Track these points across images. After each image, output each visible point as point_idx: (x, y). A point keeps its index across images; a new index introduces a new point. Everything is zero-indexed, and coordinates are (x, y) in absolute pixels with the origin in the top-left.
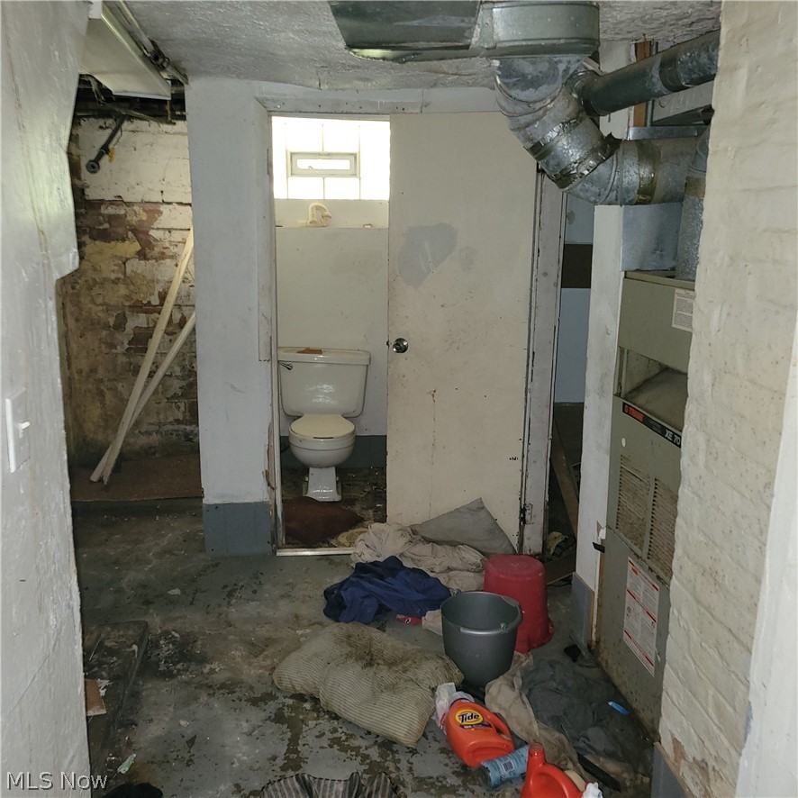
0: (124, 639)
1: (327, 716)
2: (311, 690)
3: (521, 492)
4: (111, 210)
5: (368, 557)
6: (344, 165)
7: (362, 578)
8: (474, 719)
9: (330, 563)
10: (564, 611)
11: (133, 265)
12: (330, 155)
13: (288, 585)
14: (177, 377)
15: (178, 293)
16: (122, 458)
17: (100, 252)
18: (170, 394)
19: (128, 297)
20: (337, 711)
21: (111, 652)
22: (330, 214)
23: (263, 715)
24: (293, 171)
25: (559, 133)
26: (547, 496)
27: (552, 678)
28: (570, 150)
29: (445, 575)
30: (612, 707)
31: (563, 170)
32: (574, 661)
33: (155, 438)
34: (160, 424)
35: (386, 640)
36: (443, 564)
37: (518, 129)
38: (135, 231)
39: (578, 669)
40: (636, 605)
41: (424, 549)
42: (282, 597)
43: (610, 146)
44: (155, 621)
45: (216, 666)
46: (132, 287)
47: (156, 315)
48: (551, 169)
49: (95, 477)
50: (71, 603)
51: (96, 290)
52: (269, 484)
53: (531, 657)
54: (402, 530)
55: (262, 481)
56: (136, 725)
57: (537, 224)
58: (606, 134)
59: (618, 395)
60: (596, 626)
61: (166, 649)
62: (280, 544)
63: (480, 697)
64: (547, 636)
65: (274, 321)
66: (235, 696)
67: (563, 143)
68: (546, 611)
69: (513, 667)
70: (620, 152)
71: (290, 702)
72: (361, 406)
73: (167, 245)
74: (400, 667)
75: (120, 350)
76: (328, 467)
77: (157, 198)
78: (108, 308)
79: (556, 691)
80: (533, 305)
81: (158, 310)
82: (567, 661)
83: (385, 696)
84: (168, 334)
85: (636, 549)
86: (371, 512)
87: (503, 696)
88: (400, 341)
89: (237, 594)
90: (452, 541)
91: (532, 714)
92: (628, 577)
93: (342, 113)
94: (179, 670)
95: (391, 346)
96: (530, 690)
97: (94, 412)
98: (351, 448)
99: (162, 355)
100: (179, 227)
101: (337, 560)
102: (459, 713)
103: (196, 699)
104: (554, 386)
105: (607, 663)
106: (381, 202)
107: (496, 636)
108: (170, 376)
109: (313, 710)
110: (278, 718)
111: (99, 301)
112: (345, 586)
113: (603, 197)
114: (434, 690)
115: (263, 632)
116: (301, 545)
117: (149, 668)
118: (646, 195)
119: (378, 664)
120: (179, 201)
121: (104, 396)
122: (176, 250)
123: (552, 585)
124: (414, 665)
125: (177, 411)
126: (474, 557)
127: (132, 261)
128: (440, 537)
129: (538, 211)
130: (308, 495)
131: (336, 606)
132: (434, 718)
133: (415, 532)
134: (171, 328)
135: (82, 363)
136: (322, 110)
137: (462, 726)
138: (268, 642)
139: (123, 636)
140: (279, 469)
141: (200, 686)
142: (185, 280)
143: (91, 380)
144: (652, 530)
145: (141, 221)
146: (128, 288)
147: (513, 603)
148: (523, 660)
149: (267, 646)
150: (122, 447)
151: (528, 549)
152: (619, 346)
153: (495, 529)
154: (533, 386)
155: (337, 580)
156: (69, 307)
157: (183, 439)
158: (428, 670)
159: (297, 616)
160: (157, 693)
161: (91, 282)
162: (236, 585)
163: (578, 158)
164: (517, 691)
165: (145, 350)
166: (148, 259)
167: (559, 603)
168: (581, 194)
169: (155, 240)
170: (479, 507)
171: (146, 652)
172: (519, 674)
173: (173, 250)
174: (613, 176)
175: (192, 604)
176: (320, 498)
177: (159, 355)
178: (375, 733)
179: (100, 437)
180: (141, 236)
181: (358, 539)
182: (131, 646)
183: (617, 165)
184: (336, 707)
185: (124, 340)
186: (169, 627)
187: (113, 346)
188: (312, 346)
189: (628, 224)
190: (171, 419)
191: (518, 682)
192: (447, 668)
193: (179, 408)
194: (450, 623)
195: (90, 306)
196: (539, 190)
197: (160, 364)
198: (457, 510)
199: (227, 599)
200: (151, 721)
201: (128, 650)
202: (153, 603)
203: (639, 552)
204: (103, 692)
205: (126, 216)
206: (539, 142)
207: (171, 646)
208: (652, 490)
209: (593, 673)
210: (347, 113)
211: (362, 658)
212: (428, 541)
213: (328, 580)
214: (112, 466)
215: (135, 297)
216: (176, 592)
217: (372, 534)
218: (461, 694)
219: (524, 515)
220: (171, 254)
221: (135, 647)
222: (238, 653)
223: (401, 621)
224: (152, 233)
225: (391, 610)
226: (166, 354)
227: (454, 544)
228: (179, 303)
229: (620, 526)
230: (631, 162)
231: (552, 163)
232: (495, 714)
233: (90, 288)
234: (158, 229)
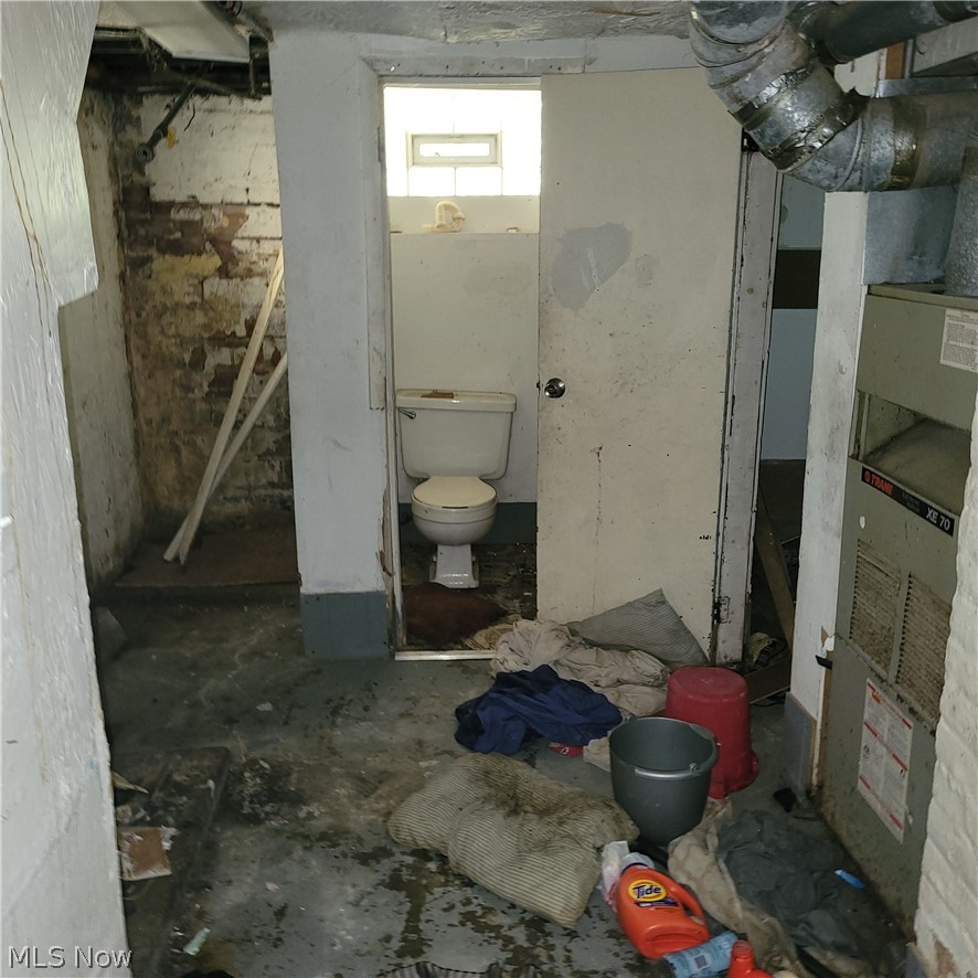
0: (197, 773)
1: (457, 882)
2: (436, 845)
3: (715, 581)
4: (182, 215)
5: (513, 665)
6: (483, 149)
7: (503, 693)
8: (654, 894)
9: (463, 672)
10: (772, 740)
11: (212, 285)
12: (462, 138)
13: (408, 699)
14: (270, 428)
15: (270, 320)
16: (202, 530)
17: (172, 270)
18: (262, 449)
19: (207, 327)
20: (471, 876)
21: (181, 789)
22: (463, 216)
23: (374, 878)
24: (415, 160)
25: (780, 88)
26: (750, 586)
27: (760, 837)
28: (795, 113)
29: (613, 690)
30: (839, 877)
31: (785, 142)
32: (788, 810)
33: (244, 506)
34: (249, 488)
35: (536, 779)
36: (611, 676)
37: (722, 85)
38: (214, 241)
39: (793, 822)
40: (878, 744)
41: (585, 656)
42: (402, 715)
43: (851, 107)
44: (238, 745)
45: (315, 809)
46: (211, 314)
47: (242, 350)
48: (767, 141)
49: (169, 555)
50: (95, 759)
51: (167, 318)
52: (384, 569)
53: (729, 805)
54: (557, 630)
55: (375, 563)
56: (210, 888)
57: (741, 223)
58: (846, 90)
59: (854, 457)
60: (818, 766)
61: (252, 784)
62: (400, 645)
63: (661, 860)
64: (749, 775)
65: (389, 358)
66: (337, 851)
67: (786, 103)
68: (748, 740)
69: (705, 820)
70: (868, 116)
71: (409, 860)
72: (504, 465)
73: (255, 258)
74: (554, 818)
75: (198, 394)
76: (461, 544)
77: (241, 198)
78: (183, 341)
79: (765, 855)
80: (734, 332)
81: (244, 342)
82: (778, 811)
83: (535, 859)
84: (258, 374)
85: (879, 669)
86: (517, 603)
87: (692, 859)
88: (554, 382)
89: (344, 711)
90: (622, 645)
91: (733, 888)
92: (866, 707)
93: (477, 76)
94: (267, 814)
95: (543, 389)
96: (729, 852)
97: (168, 473)
98: (490, 520)
99: (249, 400)
100: (269, 236)
101: (472, 666)
102: (633, 885)
103: (288, 853)
104: (760, 442)
105: (833, 815)
106: (529, 199)
107: (684, 780)
108: (263, 426)
109: (440, 873)
110: (395, 883)
111: (172, 331)
112: (482, 705)
113: (841, 181)
114: (599, 850)
115: (376, 763)
116: (426, 647)
117: (230, 810)
118: (903, 176)
119: (526, 812)
120: (269, 201)
121: (179, 454)
122: (266, 265)
123: (755, 704)
124: (573, 816)
125: (270, 471)
126: (651, 667)
127: (211, 280)
128: (607, 639)
129: (742, 205)
130: (435, 581)
131: (471, 729)
132: (599, 887)
133: (574, 633)
134: (261, 366)
135: (152, 411)
136: (450, 72)
137: (638, 904)
138: (384, 777)
139: (196, 768)
140: (398, 550)
141: (294, 836)
142: (277, 305)
143: (163, 432)
144: (902, 644)
145: (221, 228)
146: (206, 315)
147: (706, 734)
148: (720, 809)
149: (380, 782)
150: (203, 516)
151: (723, 655)
152: (858, 390)
153: (680, 630)
154: (734, 441)
155: (472, 694)
156: (134, 340)
157: (279, 507)
158: (593, 822)
159: (420, 743)
160: (239, 844)
161: (160, 308)
162: (342, 698)
163: (806, 124)
164: (712, 855)
165: (229, 394)
166: (232, 278)
167: (765, 729)
168: (810, 177)
169: (239, 253)
170: (658, 601)
171: (226, 788)
172: (713, 830)
173: (263, 265)
174: (856, 149)
175: (286, 723)
176: (451, 584)
177: (247, 401)
178: (521, 907)
179: (176, 504)
180: (222, 247)
181: (500, 641)
182: (205, 782)
183: (863, 134)
184: (471, 868)
185: (203, 381)
186: (256, 754)
187: (188, 389)
188: (440, 387)
189: (874, 219)
190: (264, 481)
191: (713, 841)
192: (617, 820)
193: (273, 467)
194: (621, 762)
195: (160, 338)
196: (744, 176)
197: (249, 412)
198: (629, 604)
199: (331, 718)
200: (229, 882)
201: (202, 786)
202: (237, 721)
203: (883, 673)
204: (167, 845)
205: (202, 223)
206: (751, 103)
207: (258, 780)
208: (904, 590)
209: (814, 828)
210: (483, 76)
211: (504, 803)
212: (591, 644)
213: (461, 694)
214: (190, 541)
215: (215, 326)
216: (266, 707)
217: (517, 635)
218: (635, 857)
219: (719, 611)
220: (260, 271)
221: (211, 783)
222: (343, 791)
223: (557, 750)
224: (236, 243)
225: (541, 736)
226: (256, 399)
227: (625, 649)
228: (272, 333)
229: (854, 636)
230: (883, 129)
231: (769, 132)
232: (683, 886)
233: (160, 316)
234: (243, 238)
